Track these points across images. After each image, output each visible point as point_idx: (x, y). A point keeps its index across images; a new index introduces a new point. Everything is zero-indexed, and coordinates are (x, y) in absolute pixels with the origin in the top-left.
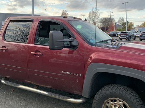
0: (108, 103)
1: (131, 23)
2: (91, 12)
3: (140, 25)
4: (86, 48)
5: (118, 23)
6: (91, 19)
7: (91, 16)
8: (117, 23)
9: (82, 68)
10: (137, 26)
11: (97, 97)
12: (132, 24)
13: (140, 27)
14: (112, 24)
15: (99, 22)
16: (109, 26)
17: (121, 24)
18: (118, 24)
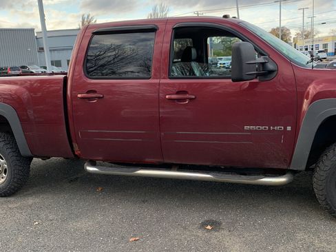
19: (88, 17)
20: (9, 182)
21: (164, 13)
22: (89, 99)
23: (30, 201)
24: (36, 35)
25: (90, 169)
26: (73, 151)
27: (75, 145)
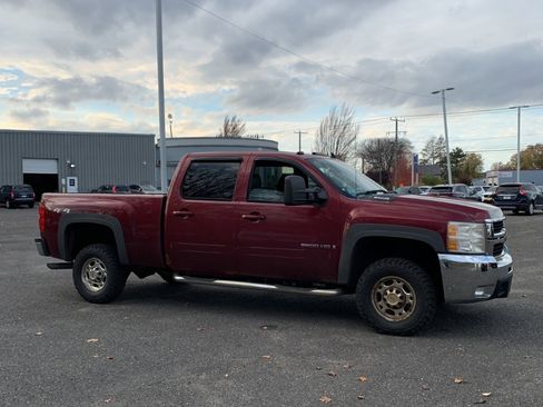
0: (380, 288)
1: (473, 155)
2: (327, 121)
3: (505, 163)
4: (342, 204)
5: (426, 158)
6: (329, 144)
7: (329, 132)
8: (420, 157)
9: (336, 236)
10: (495, 165)
11: (363, 279)
12: (477, 160)
13: (507, 169)
14: (402, 162)
15: (357, 155)
16: (391, 170)
17: (437, 160)
18: (426, 161)
19: (234, 119)
20: (106, 289)
21: (347, 117)
22: (183, 216)
23: (123, 307)
24: (156, 142)
25: (178, 278)
26: (165, 262)
27: (167, 256)
